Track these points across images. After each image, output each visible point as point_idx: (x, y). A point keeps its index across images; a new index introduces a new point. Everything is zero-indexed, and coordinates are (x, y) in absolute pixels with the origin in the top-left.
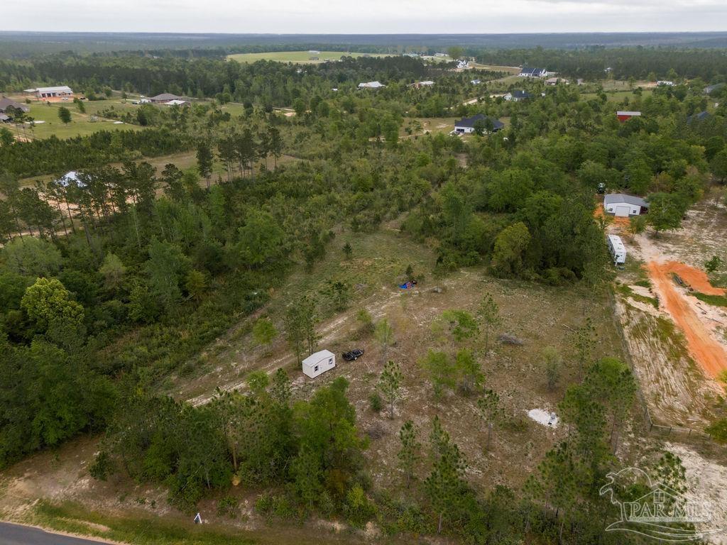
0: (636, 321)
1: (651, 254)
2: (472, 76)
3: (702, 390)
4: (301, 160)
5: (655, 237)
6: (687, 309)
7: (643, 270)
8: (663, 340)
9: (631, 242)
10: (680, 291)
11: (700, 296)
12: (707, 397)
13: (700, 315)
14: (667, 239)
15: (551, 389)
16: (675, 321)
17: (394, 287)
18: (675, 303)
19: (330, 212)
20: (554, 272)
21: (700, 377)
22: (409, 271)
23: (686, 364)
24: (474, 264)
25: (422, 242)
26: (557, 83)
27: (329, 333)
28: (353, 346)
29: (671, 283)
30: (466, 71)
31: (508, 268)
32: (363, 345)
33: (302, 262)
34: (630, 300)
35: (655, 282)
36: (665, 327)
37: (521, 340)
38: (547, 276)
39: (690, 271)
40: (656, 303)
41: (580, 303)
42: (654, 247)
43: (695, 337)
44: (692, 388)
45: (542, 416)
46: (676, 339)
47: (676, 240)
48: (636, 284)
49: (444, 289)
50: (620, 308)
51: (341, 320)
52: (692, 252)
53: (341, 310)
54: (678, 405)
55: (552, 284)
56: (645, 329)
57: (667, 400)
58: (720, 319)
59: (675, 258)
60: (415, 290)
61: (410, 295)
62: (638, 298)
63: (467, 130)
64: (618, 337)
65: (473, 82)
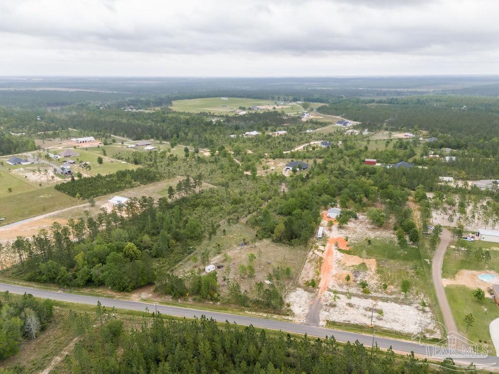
17: (239, 245)
25: (253, 228)
27: (214, 260)
28: (221, 264)
32: (224, 264)
33: (208, 236)
37: (273, 263)
45: (268, 282)
49: (255, 246)
51: (218, 256)
53: (219, 253)
60: (245, 246)
61: (243, 248)
63: (291, 168)
65: (308, 131)
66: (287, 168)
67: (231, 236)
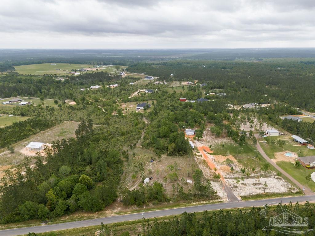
0: (199, 161)
1: (199, 145)
2: (129, 80)
3: (212, 172)
4: (97, 126)
5: (198, 140)
6: (207, 157)
7: (198, 149)
8: (204, 164)
9: (194, 142)
10: (205, 153)
11: (209, 153)
12: (213, 173)
13: (210, 158)
14: (201, 140)
15: (189, 177)
16: (206, 160)
17: (150, 162)
18: (205, 155)
19: (120, 144)
20: (181, 152)
21: (211, 170)
22: (152, 158)
23: (209, 168)
24: (163, 153)
25: (149, 149)
26: (159, 84)
29: (203, 151)
30: (126, 78)
31: (172, 153)
34: (197, 157)
35: (200, 151)
36: (204, 161)
37: (181, 169)
38: (180, 154)
39: (206, 148)
40: (201, 156)
41: (188, 159)
42: (199, 143)
43: (209, 162)
44: (210, 172)
45: (189, 181)
46: (207, 163)
47: (202, 140)
48: (197, 153)
50: (196, 159)
52: (206, 143)
54: (209, 175)
55: (182, 155)
56: (201, 162)
57: (207, 175)
58: (213, 158)
59: (203, 145)
60: (155, 162)
61: (154, 163)
62: (198, 156)
63: (141, 108)
64: (197, 165)
65: (131, 84)
66: (138, 108)
67: (140, 157)
